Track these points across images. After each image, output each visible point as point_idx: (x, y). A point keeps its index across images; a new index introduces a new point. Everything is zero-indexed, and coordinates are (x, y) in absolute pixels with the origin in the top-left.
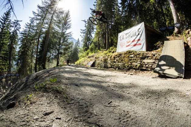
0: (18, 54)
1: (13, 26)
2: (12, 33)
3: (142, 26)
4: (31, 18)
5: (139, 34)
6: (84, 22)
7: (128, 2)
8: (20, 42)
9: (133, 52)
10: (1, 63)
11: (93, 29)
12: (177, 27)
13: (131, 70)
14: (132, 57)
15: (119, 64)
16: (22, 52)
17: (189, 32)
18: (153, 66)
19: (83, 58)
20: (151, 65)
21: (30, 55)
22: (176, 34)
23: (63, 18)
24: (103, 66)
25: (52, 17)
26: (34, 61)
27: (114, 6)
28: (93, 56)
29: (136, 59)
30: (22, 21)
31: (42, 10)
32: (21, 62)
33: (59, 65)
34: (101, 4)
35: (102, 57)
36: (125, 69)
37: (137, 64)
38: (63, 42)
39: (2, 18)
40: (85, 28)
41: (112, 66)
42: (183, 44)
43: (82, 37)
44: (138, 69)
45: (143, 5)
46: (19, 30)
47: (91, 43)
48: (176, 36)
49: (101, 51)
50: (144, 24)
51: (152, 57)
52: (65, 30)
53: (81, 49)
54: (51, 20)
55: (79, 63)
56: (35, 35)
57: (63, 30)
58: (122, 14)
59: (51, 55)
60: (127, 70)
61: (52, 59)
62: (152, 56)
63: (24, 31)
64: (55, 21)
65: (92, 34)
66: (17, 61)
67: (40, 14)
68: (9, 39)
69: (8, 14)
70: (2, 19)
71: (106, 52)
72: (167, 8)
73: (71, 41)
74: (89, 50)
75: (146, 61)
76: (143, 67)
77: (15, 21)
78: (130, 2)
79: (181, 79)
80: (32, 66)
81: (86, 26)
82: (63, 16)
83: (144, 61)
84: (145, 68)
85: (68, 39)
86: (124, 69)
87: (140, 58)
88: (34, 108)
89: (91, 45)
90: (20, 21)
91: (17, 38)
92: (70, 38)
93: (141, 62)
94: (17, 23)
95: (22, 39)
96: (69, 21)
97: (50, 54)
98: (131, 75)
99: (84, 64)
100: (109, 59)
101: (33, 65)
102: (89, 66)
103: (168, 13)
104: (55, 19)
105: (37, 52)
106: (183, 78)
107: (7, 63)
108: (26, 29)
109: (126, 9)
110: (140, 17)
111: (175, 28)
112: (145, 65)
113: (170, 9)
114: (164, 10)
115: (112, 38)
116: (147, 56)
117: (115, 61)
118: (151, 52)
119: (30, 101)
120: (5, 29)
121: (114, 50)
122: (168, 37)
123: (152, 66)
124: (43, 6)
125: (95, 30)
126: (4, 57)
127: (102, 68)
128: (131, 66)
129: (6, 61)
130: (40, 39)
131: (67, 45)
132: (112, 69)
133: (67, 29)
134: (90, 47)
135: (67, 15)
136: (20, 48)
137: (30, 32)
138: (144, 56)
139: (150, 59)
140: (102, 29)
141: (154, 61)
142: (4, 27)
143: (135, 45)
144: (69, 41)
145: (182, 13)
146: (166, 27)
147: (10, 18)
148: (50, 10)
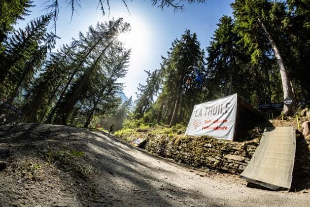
0: (35, 82)
1: (45, 40)
2: (39, 49)
3: (233, 99)
4: (73, 40)
5: (226, 112)
6: (147, 74)
7: (218, 58)
8: (44, 67)
9: (211, 140)
10: (4, 82)
11: (158, 88)
12: (287, 105)
13: (203, 168)
14: (209, 147)
15: (186, 154)
16: (42, 83)
17: (305, 113)
18: (241, 166)
19: (129, 129)
20: (237, 165)
21: (51, 93)
22: (284, 115)
23: (119, 58)
24: (158, 151)
25: (104, 51)
26: (53, 105)
27: (197, 60)
28: (145, 131)
29: (213, 152)
30: (60, 38)
31: (94, 36)
32: (33, 96)
33: (89, 126)
34: (179, 53)
35: (160, 136)
36: (193, 164)
37: (214, 159)
38: (106, 94)
39: (36, 20)
40: (146, 84)
41: (173, 154)
42: (294, 134)
43: (138, 96)
44: (215, 168)
45: (240, 65)
46: (50, 50)
47: (148, 110)
48: (284, 119)
49: (160, 126)
50: (238, 97)
51: (242, 152)
52: (116, 78)
53: (131, 114)
54: (101, 56)
55: (120, 134)
56: (70, 67)
57: (113, 76)
58: (207, 75)
59: (83, 106)
60: (195, 167)
61: (81, 113)
62: (242, 150)
63: (57, 54)
64: (107, 58)
65: (154, 96)
66: (29, 92)
67: (89, 41)
68: (32, 54)
69: (46, 19)
70: (35, 23)
71: (169, 129)
72: (274, 74)
73: (119, 96)
74: (142, 120)
75: (230, 157)
76: (223, 166)
77: (52, 33)
78: (221, 59)
79: (285, 192)
80: (46, 110)
81: (148, 81)
82: (120, 55)
83: (226, 156)
84: (226, 169)
85: (115, 92)
86: (191, 163)
87: (222, 151)
88: (37, 189)
89: (148, 113)
90: (58, 37)
91: (44, 59)
92: (119, 91)
93: (222, 158)
94: (52, 37)
95: (50, 63)
96: (126, 66)
97: (80, 104)
98: (201, 176)
99: (128, 139)
100: (170, 142)
101: (49, 110)
102: (136, 145)
103: (275, 81)
104: (107, 55)
105: (63, 93)
106: (288, 191)
107: (13, 87)
108: (61, 52)
109: (214, 69)
110: (233, 85)
111: (285, 106)
112: (227, 163)
113: (279, 75)
114: (270, 76)
115: (183, 109)
116: (233, 149)
117: (180, 147)
118: (241, 143)
119: (32, 174)
120: (33, 38)
121: (181, 130)
122: (271, 121)
123: (238, 167)
124: (97, 30)
125: (160, 91)
126: (13, 76)
127: (155, 154)
128: (203, 162)
129: (14, 83)
130: (75, 77)
131: (111, 101)
132: (172, 159)
133: (118, 77)
134: (145, 115)
135: (126, 56)
136: (41, 75)
137: (65, 60)
138: (228, 148)
139: (237, 155)
140: (170, 93)
141: (244, 158)
142: (34, 34)
143: (217, 128)
144: (117, 96)
145: (296, 82)
146: (271, 104)
147: (46, 27)
148: (105, 40)
